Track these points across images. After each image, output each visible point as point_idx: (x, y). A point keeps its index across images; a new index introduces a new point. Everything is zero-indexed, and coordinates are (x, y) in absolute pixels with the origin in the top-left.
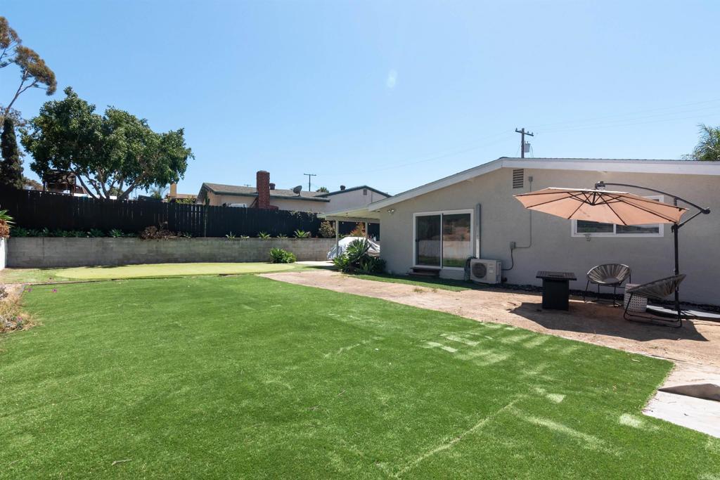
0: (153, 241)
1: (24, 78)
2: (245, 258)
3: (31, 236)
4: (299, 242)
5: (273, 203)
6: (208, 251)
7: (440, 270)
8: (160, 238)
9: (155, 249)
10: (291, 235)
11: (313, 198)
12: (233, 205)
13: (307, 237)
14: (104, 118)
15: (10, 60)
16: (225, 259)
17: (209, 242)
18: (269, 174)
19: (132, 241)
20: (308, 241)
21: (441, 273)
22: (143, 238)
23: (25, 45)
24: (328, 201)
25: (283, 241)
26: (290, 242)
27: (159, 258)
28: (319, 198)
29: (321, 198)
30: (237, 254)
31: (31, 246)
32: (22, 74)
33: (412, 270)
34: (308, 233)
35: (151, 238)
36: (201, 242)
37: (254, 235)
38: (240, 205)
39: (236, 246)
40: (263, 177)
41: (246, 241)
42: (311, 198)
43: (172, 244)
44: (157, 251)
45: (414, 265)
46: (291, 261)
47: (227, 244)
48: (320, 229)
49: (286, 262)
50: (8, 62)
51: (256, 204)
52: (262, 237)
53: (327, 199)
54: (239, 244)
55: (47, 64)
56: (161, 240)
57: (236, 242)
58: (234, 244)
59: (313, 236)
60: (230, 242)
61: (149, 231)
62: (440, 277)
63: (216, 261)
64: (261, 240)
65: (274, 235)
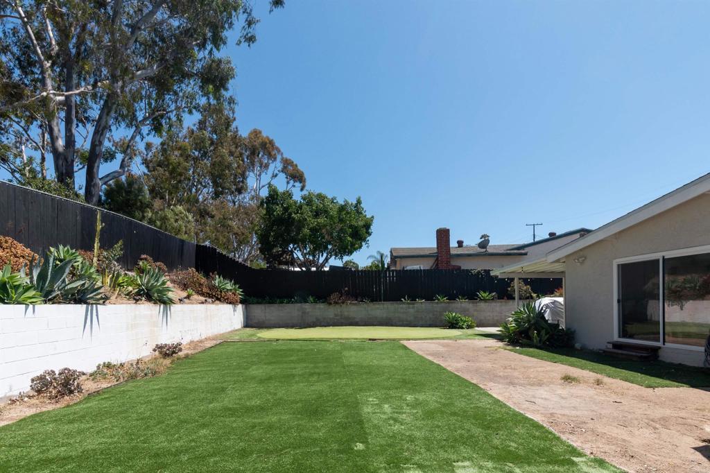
0: (337, 306)
1: (288, 183)
2: (421, 323)
3: (258, 303)
4: (482, 305)
5: (455, 263)
6: (385, 315)
7: (660, 348)
8: (343, 303)
9: (339, 313)
10: (472, 297)
11: (505, 252)
12: (409, 268)
13: (493, 299)
14: (301, 202)
15: (279, 171)
16: (401, 323)
17: (385, 306)
18: (448, 230)
19: (322, 306)
20: (494, 304)
21: (661, 353)
22: (330, 304)
23: (285, 156)
24: (526, 254)
25: (463, 303)
26: (471, 305)
27: (343, 321)
28: (512, 251)
29: (515, 251)
30: (412, 318)
31: (259, 311)
32: (286, 180)
33: (610, 346)
34: (494, 294)
35: (336, 303)
36: (377, 306)
37: (430, 298)
38: (416, 267)
39: (411, 310)
40: (443, 235)
41: (421, 304)
42: (501, 252)
43: (354, 309)
44: (341, 315)
45: (616, 338)
46: (469, 327)
47: (402, 308)
48: (509, 289)
49: (462, 328)
50: (278, 172)
51: (437, 265)
52: (439, 300)
53: (523, 251)
54: (413, 308)
55: (299, 167)
56: (344, 305)
57: (411, 306)
58: (409, 308)
59: (500, 297)
60: (404, 306)
61: (334, 297)
62: (660, 359)
63: (392, 325)
64: (437, 303)
65: (452, 298)
